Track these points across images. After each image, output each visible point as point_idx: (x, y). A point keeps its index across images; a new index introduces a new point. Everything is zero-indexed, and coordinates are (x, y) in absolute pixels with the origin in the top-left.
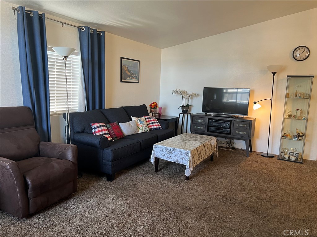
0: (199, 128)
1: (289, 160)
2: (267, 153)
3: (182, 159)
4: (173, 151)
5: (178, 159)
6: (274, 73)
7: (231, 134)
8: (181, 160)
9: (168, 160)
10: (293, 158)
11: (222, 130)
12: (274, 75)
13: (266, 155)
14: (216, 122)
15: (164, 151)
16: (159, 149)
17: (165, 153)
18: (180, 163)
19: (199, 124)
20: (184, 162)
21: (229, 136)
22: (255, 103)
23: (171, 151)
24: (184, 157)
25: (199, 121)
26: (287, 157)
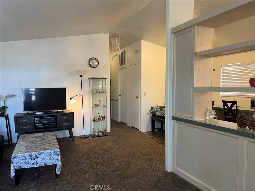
0: (25, 127)
1: (99, 136)
2: (84, 135)
3: (51, 159)
4: (39, 155)
5: (46, 161)
6: (81, 76)
7: (58, 127)
8: (50, 161)
9: (34, 167)
10: (100, 134)
11: (49, 124)
12: (81, 77)
13: (83, 137)
14: (42, 119)
15: (28, 159)
16: (21, 158)
17: (29, 160)
18: (49, 165)
19: (25, 124)
20: (53, 162)
21: (56, 129)
22: (71, 99)
23: (37, 156)
24: (54, 157)
25: (25, 121)
26: (97, 134)
